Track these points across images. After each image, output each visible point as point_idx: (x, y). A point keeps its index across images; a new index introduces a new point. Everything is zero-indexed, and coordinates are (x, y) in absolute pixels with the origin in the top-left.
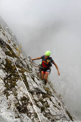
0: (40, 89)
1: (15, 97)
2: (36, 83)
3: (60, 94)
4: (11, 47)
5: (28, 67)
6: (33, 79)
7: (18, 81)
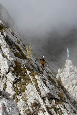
0: (53, 94)
1: (25, 103)
2: (48, 87)
3: (75, 101)
4: (20, 48)
5: (39, 69)
6: (45, 83)
7: (29, 85)
